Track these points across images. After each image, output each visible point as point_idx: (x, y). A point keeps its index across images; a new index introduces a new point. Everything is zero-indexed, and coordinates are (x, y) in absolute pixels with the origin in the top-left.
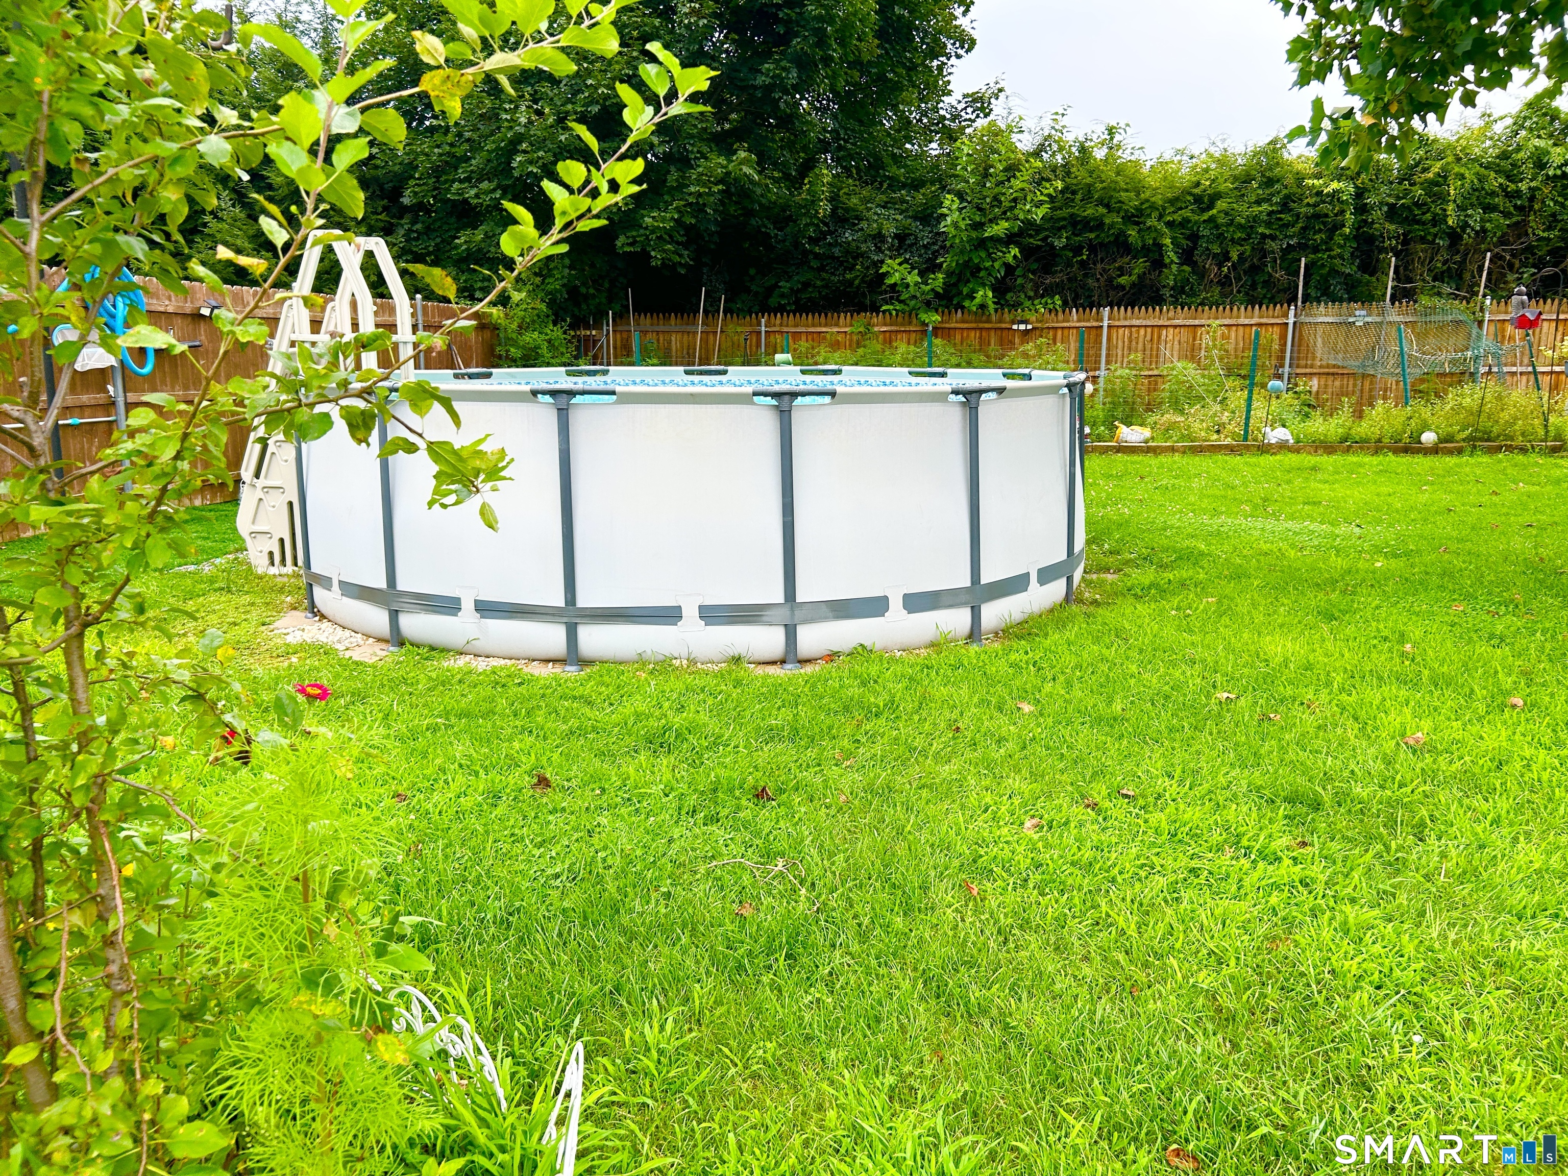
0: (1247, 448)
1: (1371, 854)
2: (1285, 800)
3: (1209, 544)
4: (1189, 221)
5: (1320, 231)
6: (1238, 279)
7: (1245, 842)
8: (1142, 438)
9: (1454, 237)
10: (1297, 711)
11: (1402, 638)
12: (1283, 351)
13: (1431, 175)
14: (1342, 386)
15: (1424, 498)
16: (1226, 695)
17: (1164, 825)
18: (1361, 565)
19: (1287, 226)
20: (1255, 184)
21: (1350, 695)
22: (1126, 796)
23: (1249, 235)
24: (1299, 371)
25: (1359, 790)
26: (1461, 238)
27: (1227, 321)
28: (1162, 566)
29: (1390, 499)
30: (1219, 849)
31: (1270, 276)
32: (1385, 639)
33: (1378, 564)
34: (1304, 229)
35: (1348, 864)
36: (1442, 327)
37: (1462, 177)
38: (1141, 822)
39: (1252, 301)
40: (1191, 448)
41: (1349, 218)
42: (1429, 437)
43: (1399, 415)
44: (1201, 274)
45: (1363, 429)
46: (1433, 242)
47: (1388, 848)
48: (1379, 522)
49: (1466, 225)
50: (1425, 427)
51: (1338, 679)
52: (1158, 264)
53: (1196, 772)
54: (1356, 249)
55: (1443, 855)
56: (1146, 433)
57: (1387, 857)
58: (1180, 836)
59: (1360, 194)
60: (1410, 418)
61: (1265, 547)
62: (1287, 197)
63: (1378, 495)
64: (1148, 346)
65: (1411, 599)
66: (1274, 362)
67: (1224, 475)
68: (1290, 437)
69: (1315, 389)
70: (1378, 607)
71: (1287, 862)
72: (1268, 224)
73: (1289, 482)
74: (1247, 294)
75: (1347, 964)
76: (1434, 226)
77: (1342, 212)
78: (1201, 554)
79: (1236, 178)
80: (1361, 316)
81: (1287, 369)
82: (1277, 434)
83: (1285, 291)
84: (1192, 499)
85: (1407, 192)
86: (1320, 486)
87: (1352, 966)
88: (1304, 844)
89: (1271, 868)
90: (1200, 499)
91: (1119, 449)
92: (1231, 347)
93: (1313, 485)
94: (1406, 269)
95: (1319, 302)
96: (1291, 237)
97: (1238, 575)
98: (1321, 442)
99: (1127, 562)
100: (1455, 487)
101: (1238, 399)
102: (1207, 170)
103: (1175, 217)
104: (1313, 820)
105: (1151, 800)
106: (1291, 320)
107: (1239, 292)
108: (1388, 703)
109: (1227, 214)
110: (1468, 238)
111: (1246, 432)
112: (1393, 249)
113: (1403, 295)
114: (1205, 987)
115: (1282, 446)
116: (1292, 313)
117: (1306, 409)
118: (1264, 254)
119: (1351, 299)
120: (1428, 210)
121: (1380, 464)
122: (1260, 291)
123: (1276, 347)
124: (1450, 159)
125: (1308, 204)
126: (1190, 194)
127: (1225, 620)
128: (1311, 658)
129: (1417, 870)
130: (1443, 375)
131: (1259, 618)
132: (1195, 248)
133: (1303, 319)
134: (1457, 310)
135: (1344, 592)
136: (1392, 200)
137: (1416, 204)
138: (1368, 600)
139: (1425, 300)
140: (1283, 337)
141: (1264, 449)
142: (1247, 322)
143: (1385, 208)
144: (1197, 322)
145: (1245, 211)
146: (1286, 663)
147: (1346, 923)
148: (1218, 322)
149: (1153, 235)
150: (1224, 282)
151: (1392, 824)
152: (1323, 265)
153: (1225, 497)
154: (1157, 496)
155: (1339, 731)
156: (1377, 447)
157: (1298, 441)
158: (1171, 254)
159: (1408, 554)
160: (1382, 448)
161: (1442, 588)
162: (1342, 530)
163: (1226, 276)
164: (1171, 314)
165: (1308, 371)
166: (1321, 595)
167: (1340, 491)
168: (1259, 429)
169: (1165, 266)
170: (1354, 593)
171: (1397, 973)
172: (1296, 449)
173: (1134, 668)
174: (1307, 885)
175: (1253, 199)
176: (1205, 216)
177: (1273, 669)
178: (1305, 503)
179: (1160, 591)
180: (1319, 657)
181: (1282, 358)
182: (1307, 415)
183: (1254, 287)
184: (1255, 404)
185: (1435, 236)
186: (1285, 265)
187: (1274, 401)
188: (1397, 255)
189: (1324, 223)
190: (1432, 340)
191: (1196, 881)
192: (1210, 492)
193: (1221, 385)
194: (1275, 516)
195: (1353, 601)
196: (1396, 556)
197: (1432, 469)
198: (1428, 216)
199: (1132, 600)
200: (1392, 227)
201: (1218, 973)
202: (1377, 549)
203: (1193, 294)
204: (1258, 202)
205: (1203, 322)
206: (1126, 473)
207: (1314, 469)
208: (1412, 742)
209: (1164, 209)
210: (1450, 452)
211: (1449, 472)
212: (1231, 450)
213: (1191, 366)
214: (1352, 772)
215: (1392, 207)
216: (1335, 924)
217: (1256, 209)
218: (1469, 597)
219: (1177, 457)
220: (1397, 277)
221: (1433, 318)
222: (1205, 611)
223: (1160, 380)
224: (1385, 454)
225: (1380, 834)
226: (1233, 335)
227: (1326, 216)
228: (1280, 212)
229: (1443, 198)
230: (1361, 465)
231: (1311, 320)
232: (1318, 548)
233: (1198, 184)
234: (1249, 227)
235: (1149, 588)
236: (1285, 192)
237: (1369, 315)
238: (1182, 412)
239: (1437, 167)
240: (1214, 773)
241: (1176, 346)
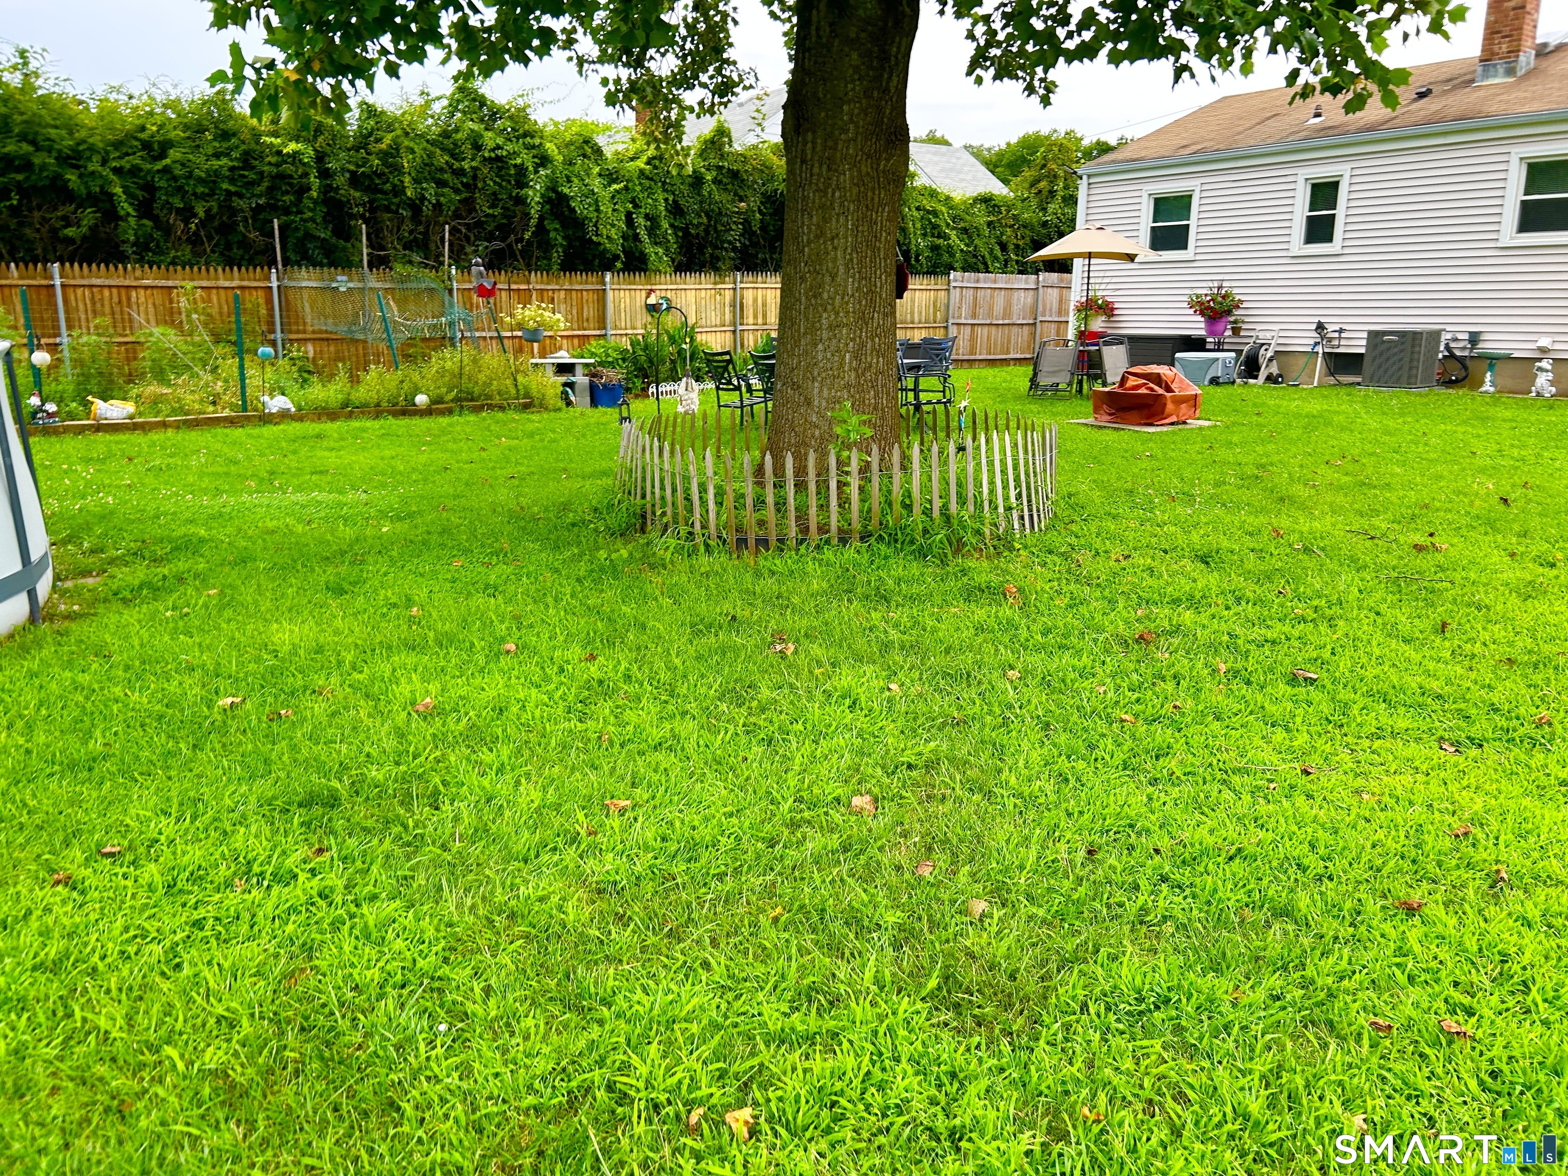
0: (248, 418)
1: (388, 840)
2: (300, 805)
3: (211, 529)
4: (141, 170)
5: (287, 192)
6: (210, 239)
7: (256, 869)
8: (125, 414)
9: (415, 207)
10: (306, 701)
11: (409, 602)
12: (272, 316)
13: (384, 146)
14: (337, 352)
15: (423, 459)
16: (229, 700)
17: (158, 879)
18: (369, 532)
19: (252, 183)
20: (209, 136)
21: (361, 672)
22: (111, 855)
23: (212, 190)
24: (292, 336)
25: (374, 773)
26: (421, 210)
27: (205, 283)
28: (156, 561)
29: (393, 462)
30: (228, 884)
31: (244, 236)
32: (395, 605)
33: (385, 529)
34: (270, 189)
35: (368, 860)
36: (418, 293)
37: (413, 151)
38: (129, 883)
39: (230, 263)
40: (185, 422)
41: (314, 181)
42: (421, 399)
43: (392, 379)
44: (167, 230)
45: (361, 394)
46: (397, 212)
47: (405, 827)
48: (384, 485)
49: (423, 198)
50: (417, 391)
51: (349, 657)
52: (111, 215)
53: (195, 801)
54: (327, 214)
55: (457, 819)
56: (129, 407)
57: (407, 838)
58: (179, 885)
59: (320, 158)
60: (402, 382)
61: (271, 525)
62: (246, 153)
63: (382, 458)
64: (117, 309)
65: (416, 561)
66: (264, 328)
67: (226, 449)
68: (290, 405)
69: (311, 354)
70: (385, 574)
71: (302, 877)
72: (232, 180)
73: (294, 452)
74: (222, 254)
75: (369, 974)
76: (396, 196)
77: (306, 175)
78: (202, 541)
79: (186, 127)
80: (343, 282)
81: (279, 335)
82: (277, 403)
83: (262, 253)
84: (191, 479)
85: (365, 162)
86: (327, 454)
87: (374, 974)
88: (320, 851)
89: (287, 890)
90: (200, 477)
91: (100, 428)
92: (214, 311)
93: (320, 453)
94: (377, 237)
95: (300, 266)
96: (260, 196)
97: (243, 560)
98: (324, 409)
99: (112, 561)
100: (450, 445)
101: (230, 366)
102: (151, 114)
103: (123, 162)
104: (330, 820)
105: (142, 850)
106: (275, 284)
107: (213, 251)
108: (399, 673)
109: (183, 165)
110: (427, 209)
111: (244, 402)
112: (362, 216)
113: (378, 262)
114: (213, 1066)
115: (284, 415)
116: (274, 277)
117: (306, 375)
118: (233, 212)
119: (333, 264)
120: (387, 181)
121: (382, 427)
122: (236, 252)
123: (263, 312)
124: (399, 132)
125: (270, 163)
126: (136, 139)
127: (228, 613)
128: (322, 639)
129: (434, 843)
130: (424, 340)
131: (266, 605)
132: (152, 200)
133: (286, 282)
134: (428, 278)
135: (352, 563)
136: (352, 168)
137: (375, 173)
138: (375, 567)
139: (398, 267)
140: (269, 301)
141: (266, 419)
142: (227, 284)
143: (347, 175)
144: (170, 283)
145: (203, 164)
146: (294, 652)
147: (366, 926)
148: (196, 284)
149: (99, 182)
150: (195, 241)
151: (407, 801)
152: (297, 229)
153: (227, 474)
154: (149, 480)
155: (353, 712)
156: (376, 411)
157: (300, 409)
158: (126, 205)
159: (411, 516)
160: (382, 412)
161: (443, 546)
162: (350, 497)
163: (196, 234)
164: (138, 273)
165: (300, 336)
166: (330, 570)
167: (347, 457)
168: (257, 398)
169: (121, 218)
170: (362, 562)
171: (421, 963)
172: (299, 417)
173: (117, 691)
174: (327, 897)
175: (210, 151)
176: (159, 166)
177: (283, 660)
178: (312, 473)
179: (155, 590)
180: (327, 638)
181: (271, 323)
182: (305, 381)
183: (228, 246)
184: (249, 373)
185: (398, 206)
186: (258, 225)
187: (268, 369)
188: (366, 221)
189: (290, 184)
190: (412, 306)
191: (201, 934)
192: (210, 470)
193: (209, 352)
194: (283, 489)
195: (361, 571)
196: (400, 519)
197: (429, 429)
198: (388, 186)
199: (120, 605)
200: (357, 194)
201: (229, 1041)
202: (383, 514)
203: (159, 251)
204: (217, 155)
205: (177, 283)
206: (110, 456)
207: (319, 436)
208: (421, 709)
209: (107, 153)
210: (442, 413)
211: (443, 432)
212: (230, 422)
213: (171, 332)
214: (368, 755)
215: (353, 173)
216: (356, 932)
217: (216, 163)
218: (467, 551)
219: (170, 432)
220: (370, 245)
221: (409, 285)
222: (206, 606)
223: (138, 347)
224: (386, 418)
225: (398, 816)
226: (215, 298)
227: (291, 177)
228: (243, 169)
229: (397, 169)
230: (364, 430)
231: (292, 284)
232: (326, 519)
233: (143, 129)
234: (212, 180)
235: (140, 587)
236: (243, 147)
237: (350, 280)
238: (167, 383)
239: (388, 139)
240: (219, 798)
241: (151, 309)
